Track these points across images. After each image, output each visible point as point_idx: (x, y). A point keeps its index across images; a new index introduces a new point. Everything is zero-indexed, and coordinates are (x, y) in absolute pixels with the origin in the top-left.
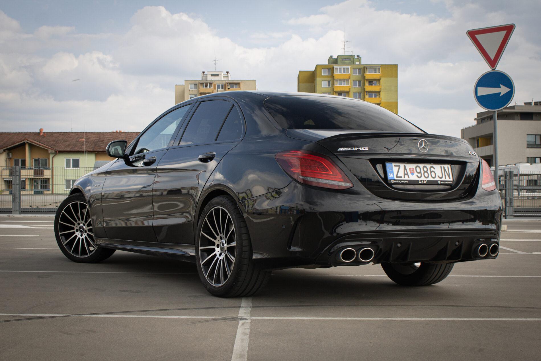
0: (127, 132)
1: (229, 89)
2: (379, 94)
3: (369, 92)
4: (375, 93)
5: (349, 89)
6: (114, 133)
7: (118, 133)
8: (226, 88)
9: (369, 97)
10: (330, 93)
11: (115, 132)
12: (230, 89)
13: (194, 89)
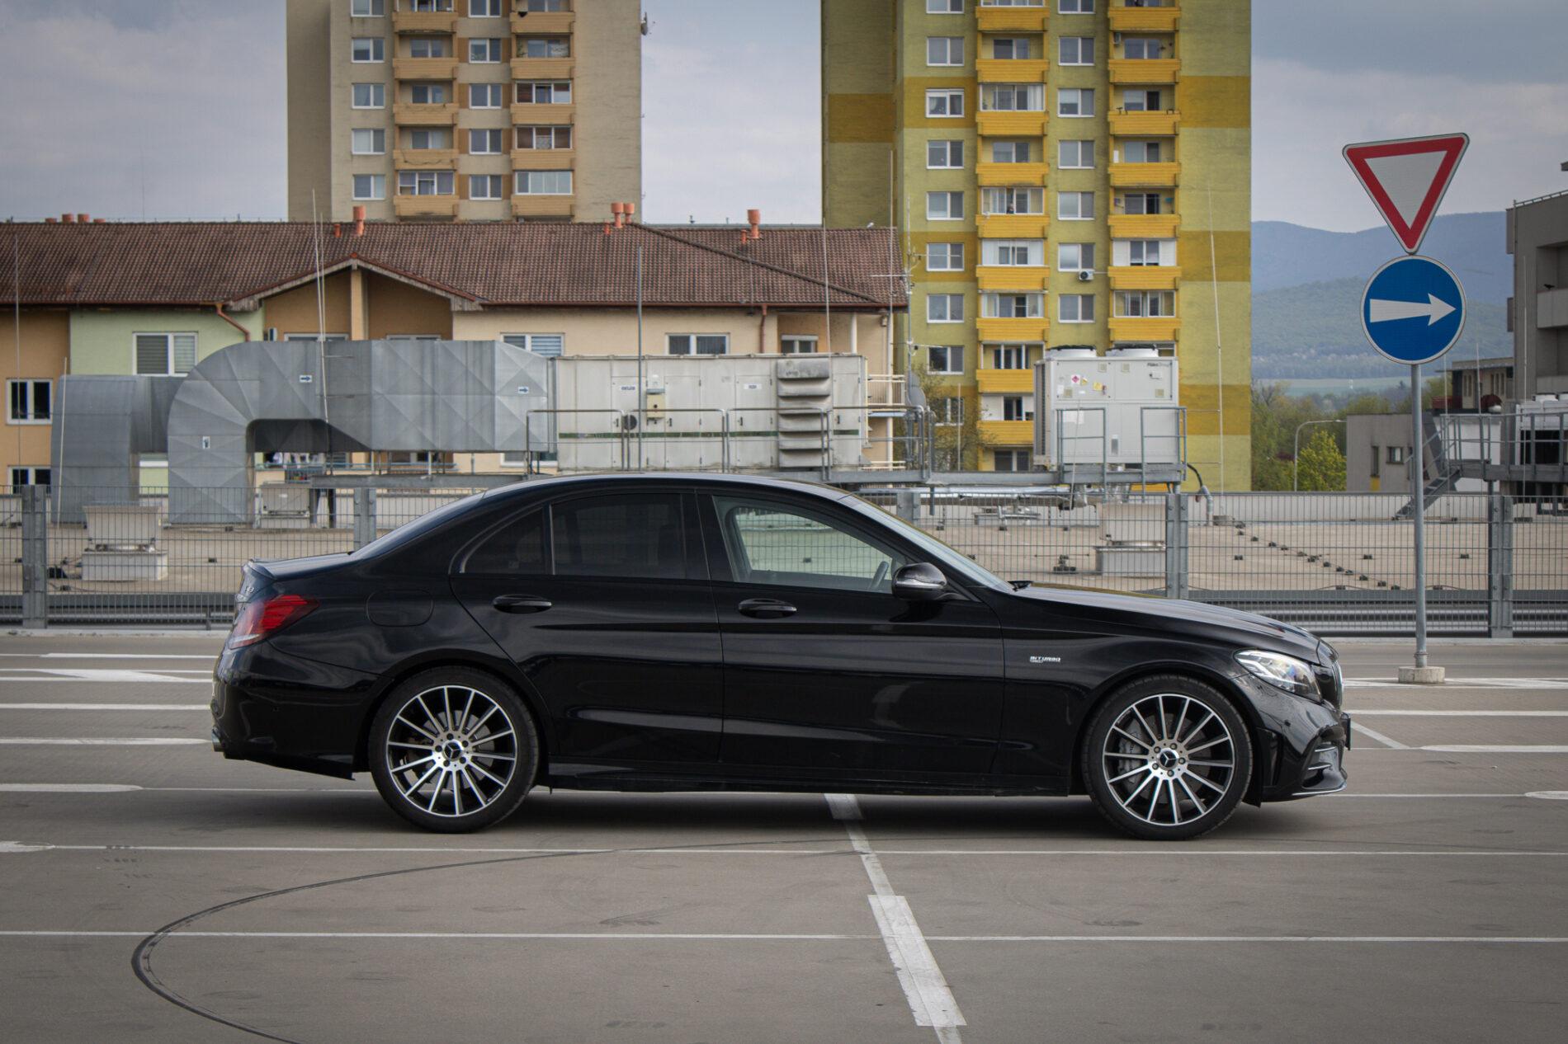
0: (112, 221)
1: (522, 14)
2: (1171, 45)
3: (1125, 35)
4: (1154, 41)
5: (1043, 21)
6: (59, 224)
7: (73, 224)
8: (508, 10)
9: (1129, 56)
10: (962, 38)
11: (60, 220)
12: (530, 14)
13: (370, 15)
